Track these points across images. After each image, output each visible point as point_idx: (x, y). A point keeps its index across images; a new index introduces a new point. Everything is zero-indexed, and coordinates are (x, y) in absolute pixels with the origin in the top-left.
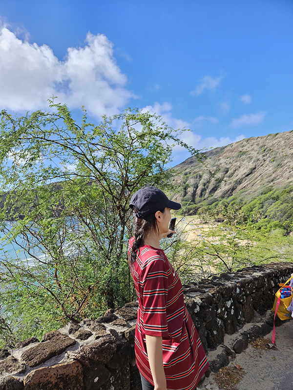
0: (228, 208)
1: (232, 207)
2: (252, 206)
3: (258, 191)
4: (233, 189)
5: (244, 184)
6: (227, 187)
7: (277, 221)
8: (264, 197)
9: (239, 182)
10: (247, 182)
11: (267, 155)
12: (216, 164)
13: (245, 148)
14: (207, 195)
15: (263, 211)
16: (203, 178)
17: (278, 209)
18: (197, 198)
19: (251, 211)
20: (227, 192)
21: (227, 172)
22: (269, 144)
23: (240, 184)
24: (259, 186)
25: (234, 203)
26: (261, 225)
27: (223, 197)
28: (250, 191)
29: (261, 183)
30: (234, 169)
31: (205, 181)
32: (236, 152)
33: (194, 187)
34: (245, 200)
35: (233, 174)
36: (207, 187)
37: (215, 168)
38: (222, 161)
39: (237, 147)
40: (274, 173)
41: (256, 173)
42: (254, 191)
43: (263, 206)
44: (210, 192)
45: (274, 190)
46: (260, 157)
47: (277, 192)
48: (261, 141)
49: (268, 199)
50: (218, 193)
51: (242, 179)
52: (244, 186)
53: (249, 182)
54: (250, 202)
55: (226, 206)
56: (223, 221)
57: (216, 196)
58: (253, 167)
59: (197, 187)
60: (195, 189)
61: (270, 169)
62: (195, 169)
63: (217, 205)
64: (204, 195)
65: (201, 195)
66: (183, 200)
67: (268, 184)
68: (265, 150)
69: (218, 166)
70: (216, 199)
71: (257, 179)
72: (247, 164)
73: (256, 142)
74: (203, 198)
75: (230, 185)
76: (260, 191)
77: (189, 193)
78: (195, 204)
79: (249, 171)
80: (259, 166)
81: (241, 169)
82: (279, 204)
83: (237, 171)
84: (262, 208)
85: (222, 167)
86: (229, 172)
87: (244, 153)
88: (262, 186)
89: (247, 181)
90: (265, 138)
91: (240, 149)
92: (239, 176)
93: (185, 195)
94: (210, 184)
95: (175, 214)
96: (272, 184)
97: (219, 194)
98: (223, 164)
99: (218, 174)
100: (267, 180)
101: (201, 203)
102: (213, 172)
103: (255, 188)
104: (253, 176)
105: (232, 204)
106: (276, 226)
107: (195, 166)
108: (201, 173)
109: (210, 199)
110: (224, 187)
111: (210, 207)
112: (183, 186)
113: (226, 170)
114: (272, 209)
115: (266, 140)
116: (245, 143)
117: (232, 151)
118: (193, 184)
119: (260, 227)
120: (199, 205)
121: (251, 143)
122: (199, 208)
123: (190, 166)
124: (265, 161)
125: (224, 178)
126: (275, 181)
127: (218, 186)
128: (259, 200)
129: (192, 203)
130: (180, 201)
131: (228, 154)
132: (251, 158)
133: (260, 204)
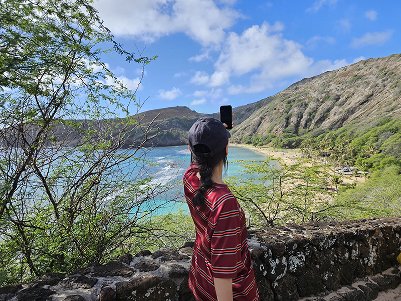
0: (335, 141)
1: (340, 140)
2: (364, 140)
3: (374, 122)
4: (344, 119)
5: (357, 114)
6: (336, 117)
7: (393, 157)
8: (379, 128)
9: (352, 111)
10: (361, 111)
11: (387, 79)
12: (325, 90)
13: (362, 71)
14: (312, 126)
15: (377, 145)
16: (309, 106)
17: (396, 143)
18: (301, 130)
19: (363, 144)
20: (336, 123)
21: (338, 99)
22: (391, 66)
23: (353, 114)
24: (375, 116)
25: (344, 135)
26: (374, 160)
27: (331, 129)
28: (364, 121)
29: (377, 113)
30: (346, 96)
31: (311, 111)
32: (350, 76)
33: (298, 117)
34: (357, 132)
35: (344, 102)
36: (313, 117)
37: (324, 95)
38: (333, 86)
39: (352, 70)
40: (394, 101)
41: (372, 101)
42: (368, 121)
43: (378, 139)
44: (317, 122)
45: (393, 121)
46: (379, 81)
47: (397, 123)
48: (381, 64)
49: (384, 131)
50: (326, 124)
51: (355, 108)
52: (357, 116)
53: (363, 111)
54: (362, 135)
55: (334, 139)
56: (329, 155)
57: (323, 127)
58: (370, 93)
59: (302, 117)
60: (298, 119)
61: (391, 96)
62: (300, 96)
63: (322, 137)
64: (309, 126)
65: (306, 126)
66: (284, 132)
67: (386, 114)
68: (386, 74)
69: (328, 92)
70: (323, 130)
71: (374, 108)
72: (363, 90)
73: (376, 64)
74: (307, 130)
75: (341, 115)
76: (376, 122)
77: (292, 124)
78: (298, 136)
79: (364, 99)
80: (377, 92)
81: (355, 96)
82: (397, 138)
83: (349, 99)
84: (377, 141)
85: (333, 94)
86: (340, 100)
87: (360, 77)
88: (378, 116)
89: (361, 110)
90: (387, 59)
91: (356, 73)
92: (352, 105)
93: (286, 126)
94: (317, 114)
95: (274, 146)
96: (391, 113)
98: (333, 91)
99: (327, 102)
100: (385, 109)
101: (305, 136)
102: (321, 100)
103: (369, 118)
104: (369, 104)
105: (341, 137)
106: (390, 162)
107: (300, 93)
108: (307, 101)
109: (315, 130)
110: (333, 118)
111: (315, 139)
112: (285, 116)
113: (337, 97)
114: (388, 142)
115: (388, 61)
116: (362, 65)
117: (345, 75)
118: (296, 113)
119: (372, 164)
120: (302, 137)
121: (369, 65)
122: (303, 140)
123: (295, 93)
124: (385, 86)
125: (333, 107)
126: (396, 111)
127: (326, 116)
128: (373, 132)
129: (294, 135)
130: (281, 132)
131: (340, 79)
132: (368, 83)
133: (375, 136)
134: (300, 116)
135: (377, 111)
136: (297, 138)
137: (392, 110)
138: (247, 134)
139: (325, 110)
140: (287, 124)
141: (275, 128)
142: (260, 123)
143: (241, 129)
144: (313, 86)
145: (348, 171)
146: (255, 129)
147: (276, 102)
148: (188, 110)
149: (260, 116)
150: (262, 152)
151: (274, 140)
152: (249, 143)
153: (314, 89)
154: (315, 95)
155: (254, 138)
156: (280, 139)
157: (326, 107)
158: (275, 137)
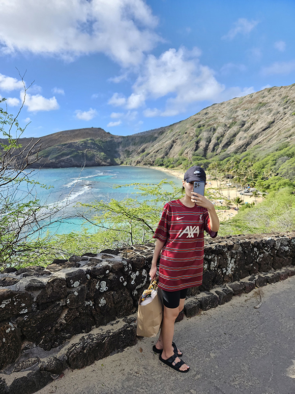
0: (239, 165)
1: (243, 163)
2: (265, 163)
3: (273, 147)
4: (248, 144)
5: (260, 139)
6: (241, 142)
7: (288, 179)
8: (278, 153)
9: (255, 137)
10: (263, 137)
11: (288, 107)
12: (233, 116)
13: (265, 99)
14: (219, 150)
15: (275, 169)
16: (217, 131)
17: (291, 167)
18: (209, 153)
19: (263, 168)
20: (241, 147)
21: (243, 125)
22: (292, 95)
23: (256, 139)
24: (275, 142)
25: (247, 159)
26: (271, 182)
27: (236, 153)
28: (265, 146)
29: (277, 139)
30: (251, 122)
31: (219, 135)
32: (255, 103)
33: (207, 141)
34: (258, 156)
35: (249, 128)
36: (221, 142)
37: (231, 121)
38: (240, 112)
39: (257, 97)
40: (293, 127)
41: (273, 127)
42: (269, 146)
43: (276, 163)
44: (223, 147)
45: (291, 146)
46: (281, 109)
47: (293, 148)
48: (284, 91)
49: (282, 155)
50: (232, 148)
51: (258, 134)
52: (260, 141)
53: (265, 137)
54: (263, 159)
55: (238, 162)
56: (233, 177)
57: (228, 151)
58: (272, 120)
59: (210, 141)
60: (207, 143)
61: (290, 123)
62: (209, 121)
63: (228, 161)
64: (217, 150)
65: (214, 150)
66: (193, 155)
67: (285, 140)
68: (287, 102)
69: (235, 118)
70: (228, 154)
71: (274, 134)
72: (266, 116)
73: (279, 92)
74: (215, 153)
75: (245, 140)
76: (276, 147)
77: (201, 147)
78: (206, 159)
79: (266, 125)
80: (278, 119)
81: (259, 123)
82: (292, 162)
83: (254, 125)
84: (275, 165)
85: (239, 120)
86: (245, 126)
87: (264, 105)
88: (278, 142)
89: (263, 135)
90: (289, 88)
91: (261, 100)
92: (256, 131)
93: (196, 150)
94: (224, 139)
95: (184, 169)
96: (289, 139)
97: (232, 150)
98: (240, 117)
99: (233, 127)
100: (284, 135)
101: (212, 159)
102: (228, 125)
103: (270, 143)
104: (271, 131)
105: (245, 160)
106: (285, 184)
107: (209, 118)
108: (215, 126)
109: (222, 154)
110: (238, 142)
111: (221, 162)
112: (195, 139)
113: (243, 123)
114: (285, 166)
115: (289, 90)
116: (267, 93)
117: (251, 102)
118: (205, 137)
119: (269, 185)
120: (210, 160)
121: (273, 93)
122: (210, 163)
123: (205, 118)
124: (285, 114)
125: (239, 132)
126: (293, 137)
127: (232, 141)
128: (273, 156)
129: (203, 158)
130: (191, 155)
131: (246, 106)
132: (270, 111)
133: (274, 160)
134: (208, 140)
135: (277, 137)
136: (205, 161)
137: (290, 136)
138: (159, 156)
139: (232, 135)
140: (197, 148)
141: (186, 151)
142: (172, 146)
143: (154, 151)
144: (221, 112)
145: (249, 192)
146: (167, 151)
147: (187, 126)
148: (103, 131)
149: (172, 139)
150: (173, 173)
151: (184, 163)
152: (161, 165)
153: (223, 114)
154: (223, 120)
155: (166, 160)
156: (190, 162)
157: (233, 133)
158: (185, 160)
